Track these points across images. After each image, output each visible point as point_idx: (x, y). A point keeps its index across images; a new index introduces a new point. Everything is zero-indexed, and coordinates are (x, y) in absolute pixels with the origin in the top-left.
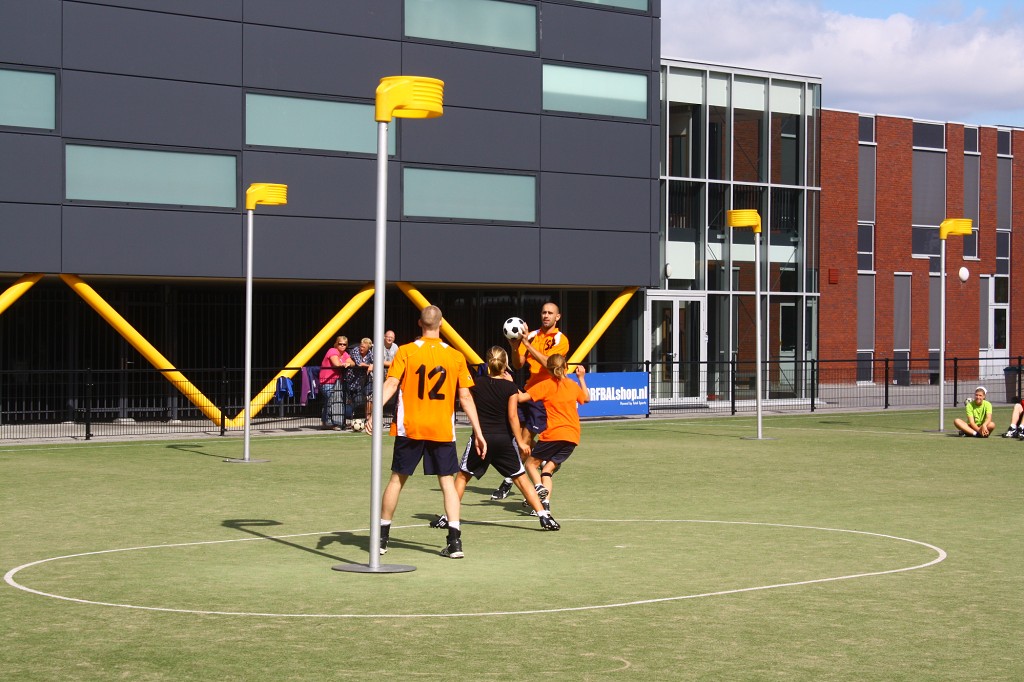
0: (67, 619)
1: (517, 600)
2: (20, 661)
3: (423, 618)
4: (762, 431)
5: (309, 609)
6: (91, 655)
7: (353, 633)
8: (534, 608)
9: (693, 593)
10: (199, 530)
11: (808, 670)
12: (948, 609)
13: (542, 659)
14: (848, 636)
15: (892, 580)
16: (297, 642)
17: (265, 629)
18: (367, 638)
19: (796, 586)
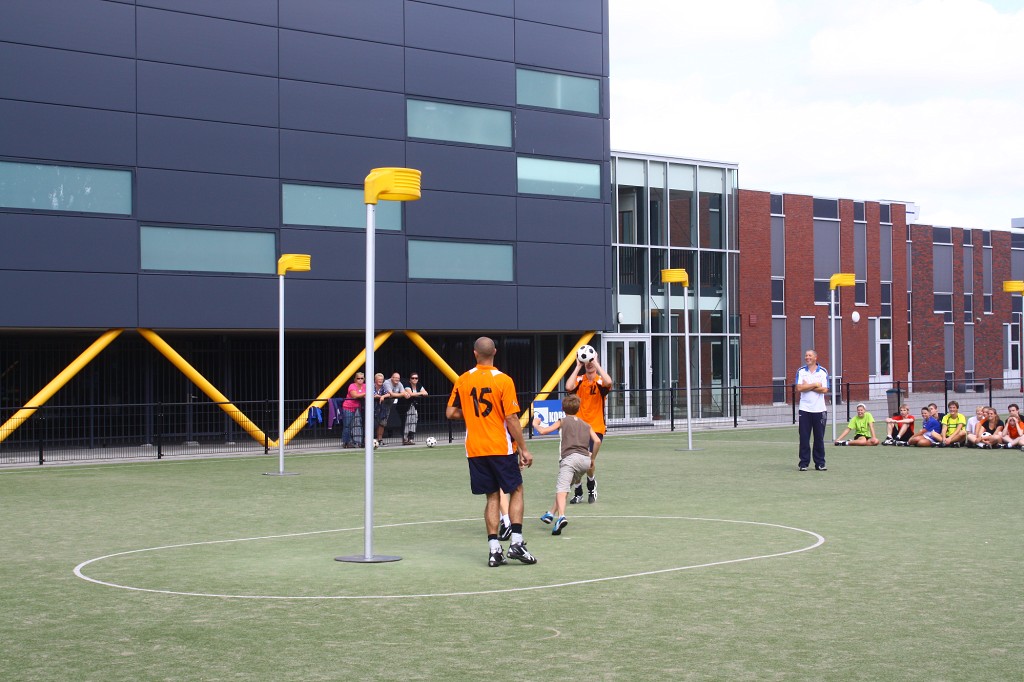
0: (118, 604)
1: (478, 583)
2: (75, 637)
3: (400, 599)
5: (311, 592)
6: (131, 632)
7: (343, 612)
8: (491, 589)
9: (620, 575)
10: (234, 530)
11: (702, 636)
12: (819, 585)
13: (491, 630)
14: (736, 608)
15: (778, 562)
16: (297, 619)
17: (273, 609)
18: (354, 615)
19: (701, 568)
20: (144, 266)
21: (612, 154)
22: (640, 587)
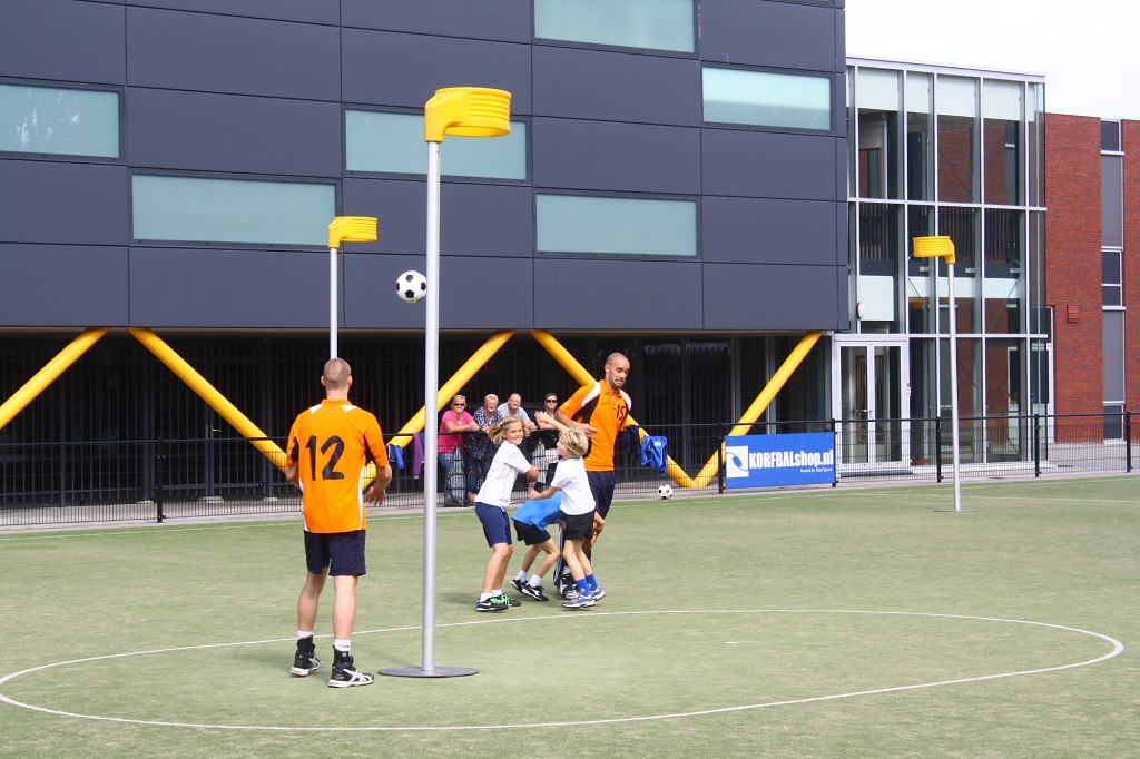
0: (41, 736)
1: (582, 708)
3: (460, 731)
4: (961, 500)
5: (330, 721)
7: (370, 749)
8: (598, 717)
9: (797, 698)
12: (1096, 715)
14: (959, 749)
17: (269, 745)
19: (923, 688)
20: (138, 235)
21: (849, 62)
22: (823, 716)
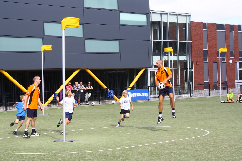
1: (97, 148)
3: (71, 153)
5: (44, 152)
7: (53, 158)
8: (100, 150)
9: (142, 145)
12: (204, 147)
14: (176, 154)
17: (31, 157)
18: (55, 159)
19: (168, 142)
21: (150, 11)
22: (148, 148)
